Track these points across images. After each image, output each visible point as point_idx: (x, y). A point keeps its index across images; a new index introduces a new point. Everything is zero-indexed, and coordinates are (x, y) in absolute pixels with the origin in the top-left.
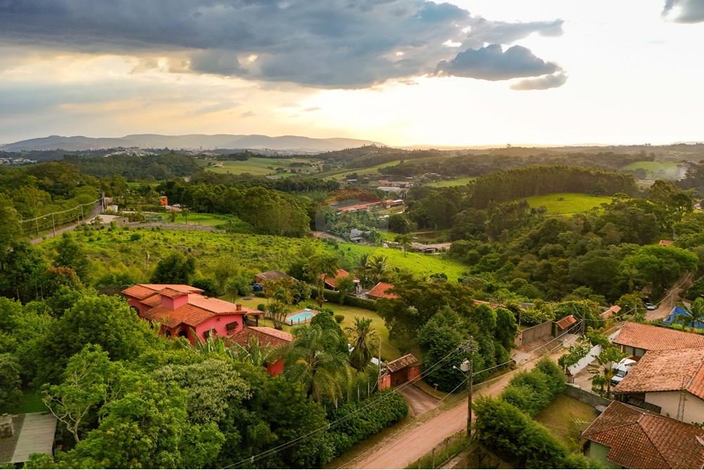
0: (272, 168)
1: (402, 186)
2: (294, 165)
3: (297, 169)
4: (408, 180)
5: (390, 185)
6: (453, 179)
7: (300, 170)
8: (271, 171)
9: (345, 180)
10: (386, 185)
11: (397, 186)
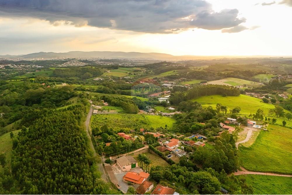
0: (127, 73)
1: (172, 84)
2: (135, 71)
3: (136, 73)
4: (174, 81)
5: (168, 83)
6: (190, 81)
7: (137, 74)
8: (127, 74)
9: (152, 80)
10: (166, 83)
11: (170, 84)
